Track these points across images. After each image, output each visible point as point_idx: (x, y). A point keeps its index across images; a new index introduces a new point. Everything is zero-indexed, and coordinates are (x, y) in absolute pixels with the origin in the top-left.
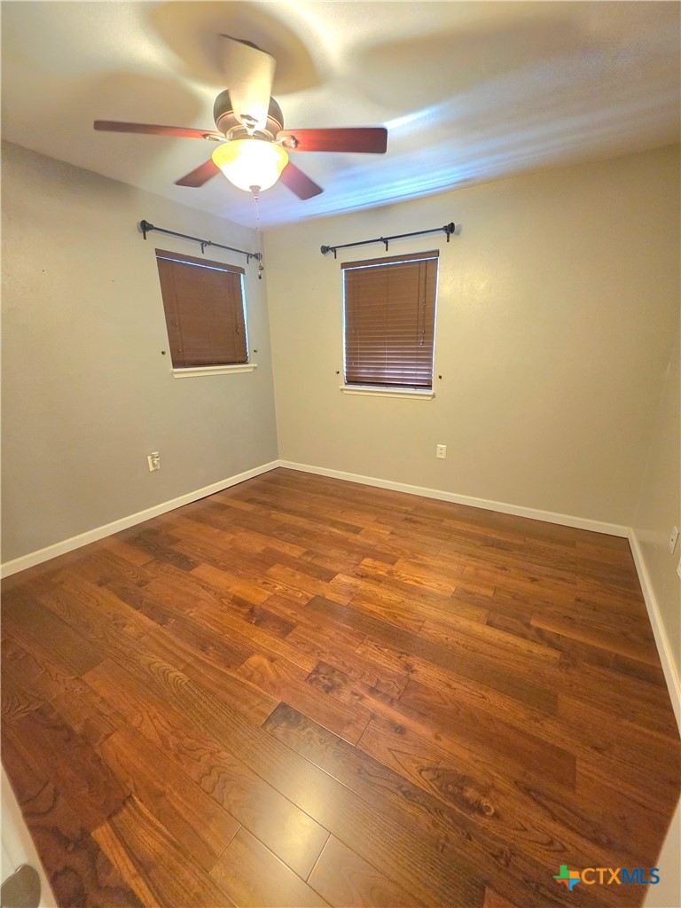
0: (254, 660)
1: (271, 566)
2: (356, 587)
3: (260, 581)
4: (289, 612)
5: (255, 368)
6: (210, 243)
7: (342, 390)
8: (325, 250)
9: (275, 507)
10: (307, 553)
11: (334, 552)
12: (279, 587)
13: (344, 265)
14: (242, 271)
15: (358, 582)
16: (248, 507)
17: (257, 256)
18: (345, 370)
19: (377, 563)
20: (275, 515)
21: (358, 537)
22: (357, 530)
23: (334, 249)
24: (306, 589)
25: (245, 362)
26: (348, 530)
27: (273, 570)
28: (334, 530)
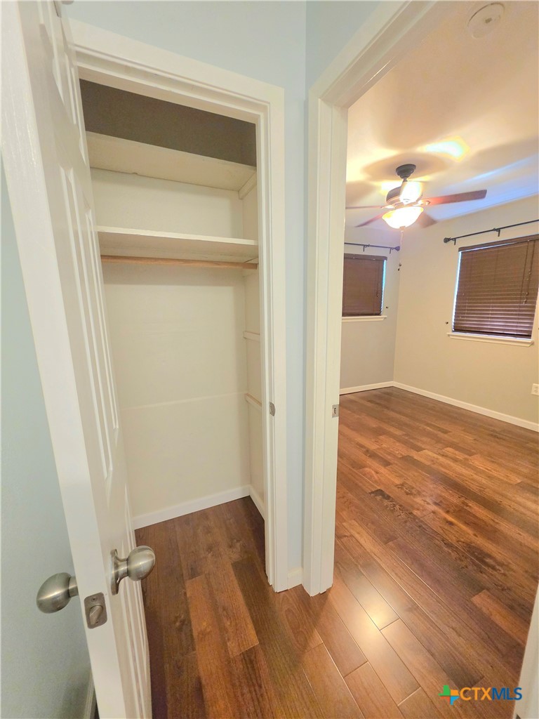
0: (367, 469)
1: (380, 435)
2: (437, 459)
3: (373, 440)
4: (389, 457)
5: (385, 318)
6: (368, 246)
7: (449, 335)
8: (447, 240)
9: (388, 408)
10: (407, 435)
11: (424, 439)
12: (384, 446)
13: (461, 249)
14: (386, 258)
15: (440, 457)
16: (369, 404)
17: (398, 249)
18: (453, 321)
19: (457, 452)
20: (386, 411)
21: (446, 436)
22: (446, 432)
23: (455, 239)
24: (401, 450)
25: (379, 314)
26: (439, 431)
27: (381, 437)
28: (428, 428)
